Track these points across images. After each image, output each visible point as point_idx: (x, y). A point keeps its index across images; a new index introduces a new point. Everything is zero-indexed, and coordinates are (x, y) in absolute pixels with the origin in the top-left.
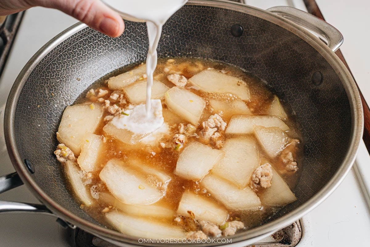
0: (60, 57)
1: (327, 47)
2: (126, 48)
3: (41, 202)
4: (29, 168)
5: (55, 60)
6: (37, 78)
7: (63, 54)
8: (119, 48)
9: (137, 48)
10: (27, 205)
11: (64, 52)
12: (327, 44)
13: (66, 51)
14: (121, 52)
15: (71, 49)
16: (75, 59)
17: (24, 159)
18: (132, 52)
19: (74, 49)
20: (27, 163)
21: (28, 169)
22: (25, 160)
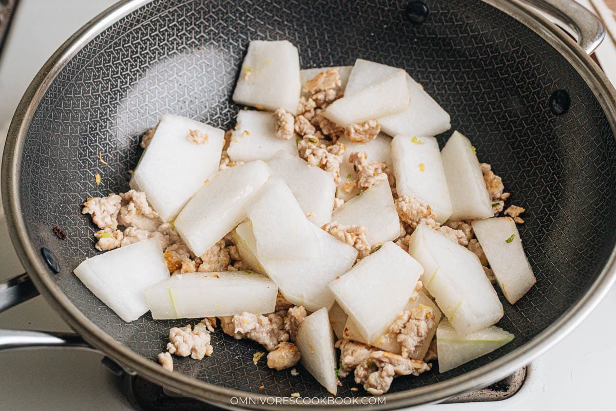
0: (100, 57)
1: (577, 45)
2: (218, 41)
3: (73, 328)
4: (49, 265)
5: (92, 62)
6: (58, 96)
7: (106, 52)
8: (206, 40)
9: (237, 41)
10: (48, 335)
11: (107, 49)
12: (576, 41)
13: (110, 47)
14: (210, 49)
15: (120, 43)
16: (127, 60)
17: (39, 248)
18: (229, 47)
19: (126, 44)
20: (46, 255)
21: (47, 267)
22: (42, 250)
